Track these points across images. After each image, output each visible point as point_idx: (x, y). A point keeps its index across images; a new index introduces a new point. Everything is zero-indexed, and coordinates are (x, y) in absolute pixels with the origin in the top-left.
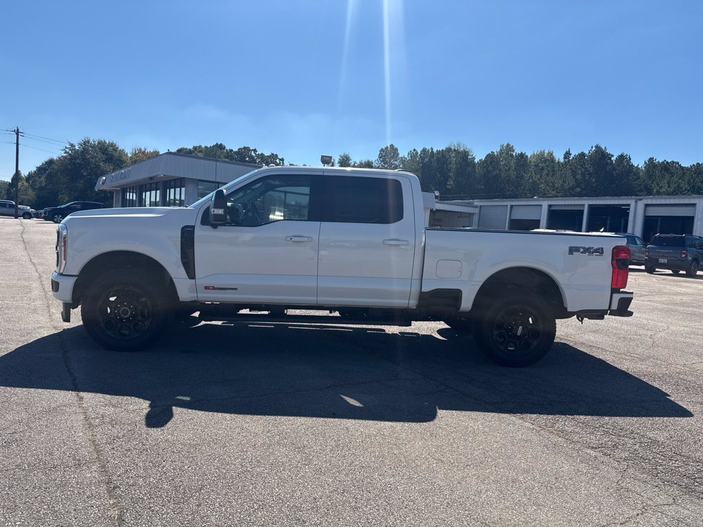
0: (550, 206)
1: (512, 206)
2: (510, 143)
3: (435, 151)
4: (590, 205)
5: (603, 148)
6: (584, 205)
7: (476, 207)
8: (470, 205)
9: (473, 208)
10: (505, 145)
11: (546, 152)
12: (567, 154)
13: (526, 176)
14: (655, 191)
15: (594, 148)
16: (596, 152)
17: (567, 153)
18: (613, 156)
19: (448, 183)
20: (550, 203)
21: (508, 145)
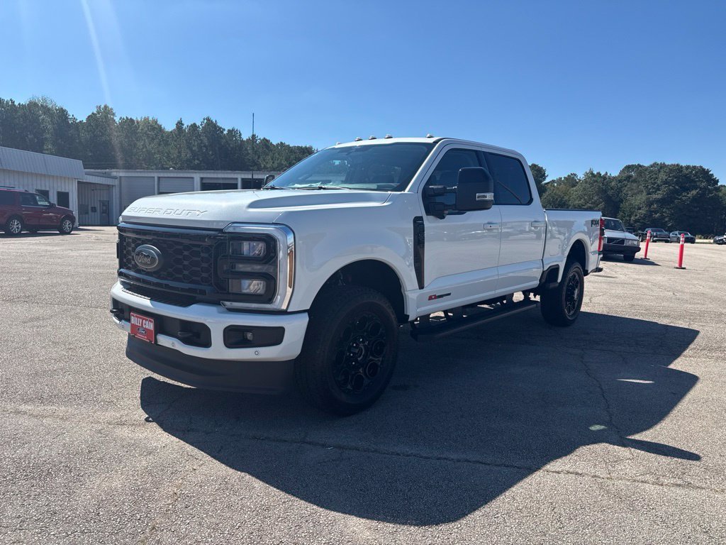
0: (202, 179)
1: (159, 178)
2: (108, 105)
3: (16, 104)
4: (243, 179)
5: (214, 121)
6: (237, 179)
7: (115, 178)
8: (108, 176)
9: (111, 179)
10: (103, 106)
11: (151, 119)
12: (180, 124)
13: (140, 144)
14: (263, 166)
15: (205, 121)
16: (208, 125)
17: (179, 122)
18: (224, 130)
19: (45, 147)
20: (202, 176)
21: (106, 107)
